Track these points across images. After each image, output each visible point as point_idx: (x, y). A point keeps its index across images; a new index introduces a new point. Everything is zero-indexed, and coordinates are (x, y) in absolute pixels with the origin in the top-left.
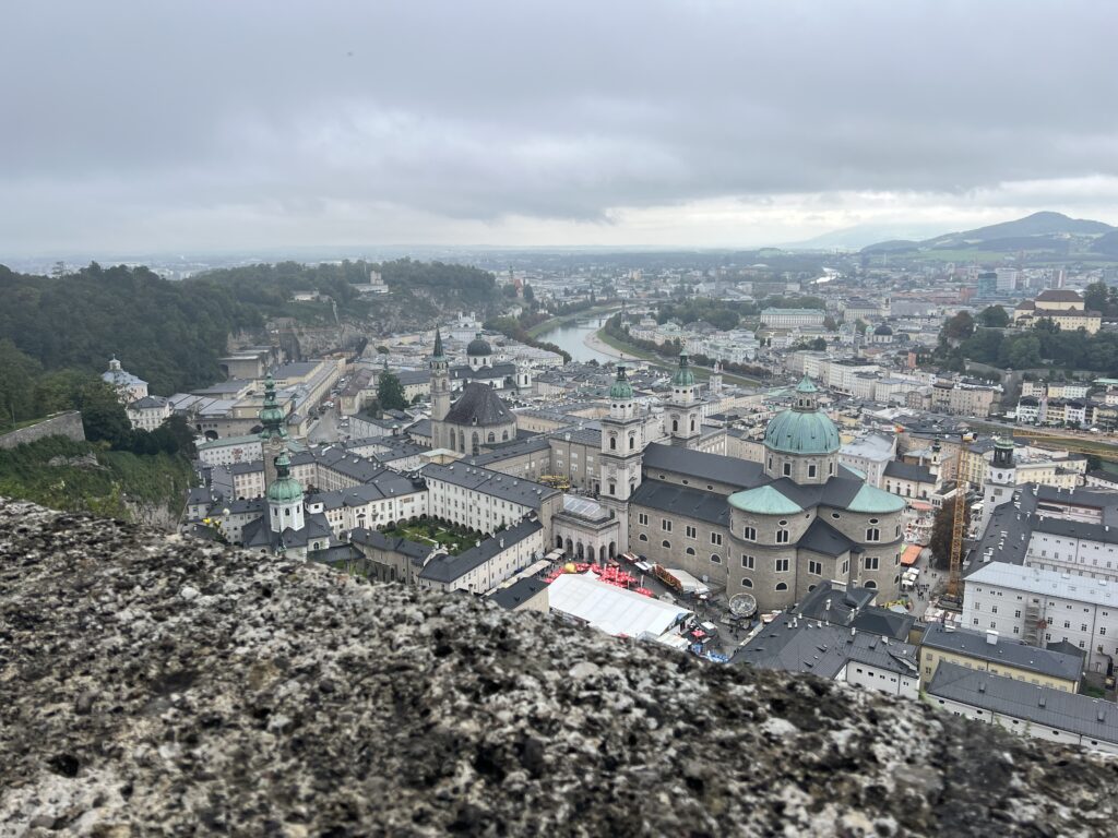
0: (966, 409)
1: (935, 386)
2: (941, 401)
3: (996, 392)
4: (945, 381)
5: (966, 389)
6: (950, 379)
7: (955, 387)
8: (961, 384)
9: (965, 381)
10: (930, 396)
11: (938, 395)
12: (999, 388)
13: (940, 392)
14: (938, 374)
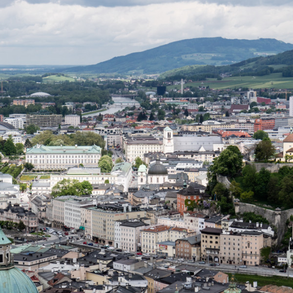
0: (237, 256)
1: (203, 232)
2: (210, 249)
3: (266, 236)
4: (213, 226)
5: (235, 234)
6: (219, 223)
7: (224, 232)
8: (230, 229)
9: (235, 225)
10: (198, 244)
11: (207, 242)
12: (269, 231)
13: (209, 239)
14: (207, 218)
